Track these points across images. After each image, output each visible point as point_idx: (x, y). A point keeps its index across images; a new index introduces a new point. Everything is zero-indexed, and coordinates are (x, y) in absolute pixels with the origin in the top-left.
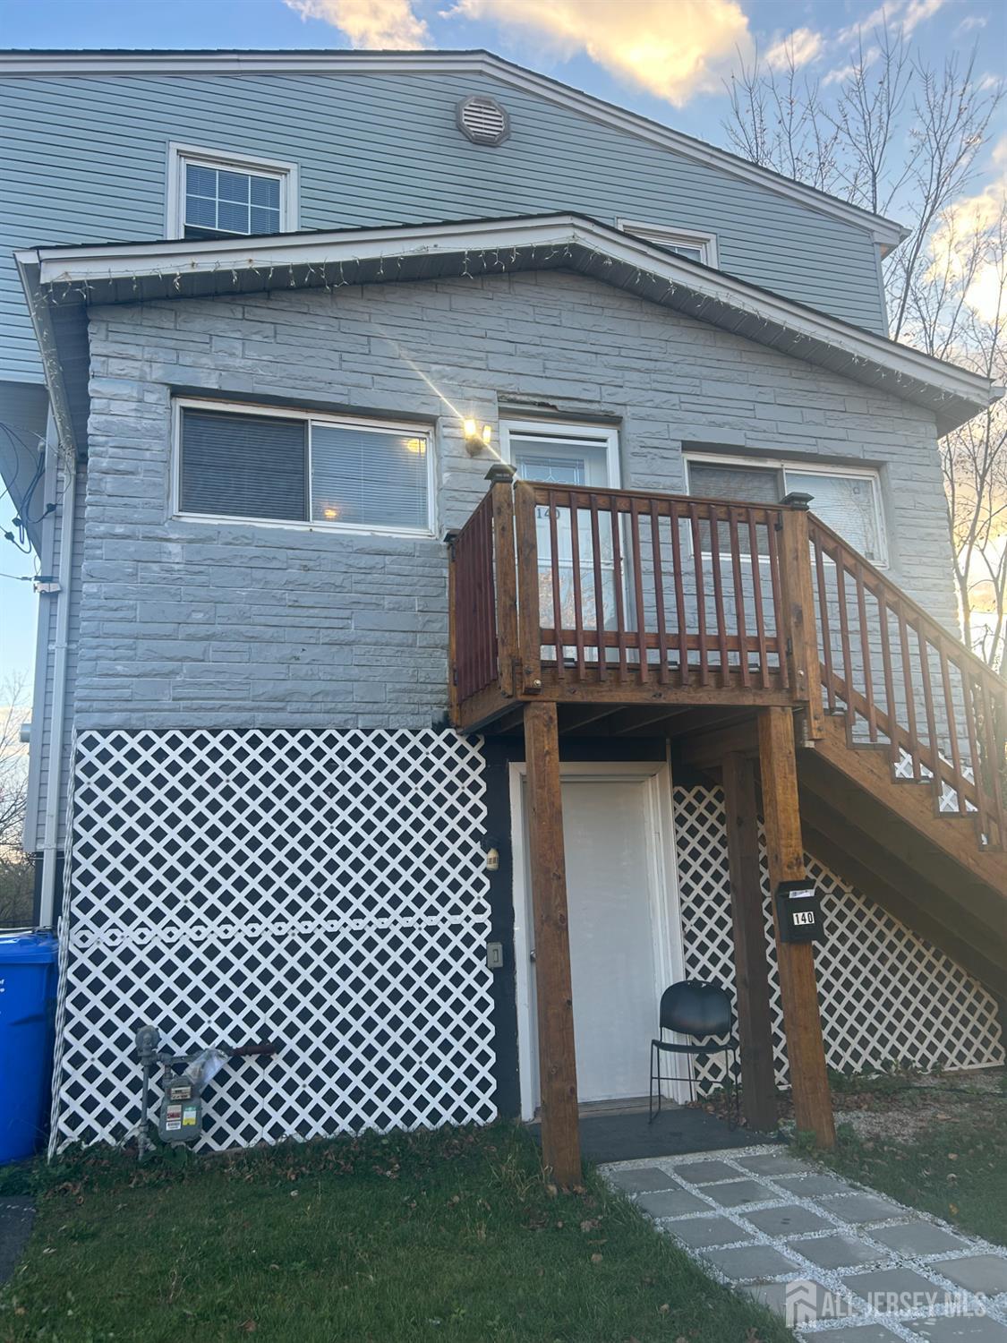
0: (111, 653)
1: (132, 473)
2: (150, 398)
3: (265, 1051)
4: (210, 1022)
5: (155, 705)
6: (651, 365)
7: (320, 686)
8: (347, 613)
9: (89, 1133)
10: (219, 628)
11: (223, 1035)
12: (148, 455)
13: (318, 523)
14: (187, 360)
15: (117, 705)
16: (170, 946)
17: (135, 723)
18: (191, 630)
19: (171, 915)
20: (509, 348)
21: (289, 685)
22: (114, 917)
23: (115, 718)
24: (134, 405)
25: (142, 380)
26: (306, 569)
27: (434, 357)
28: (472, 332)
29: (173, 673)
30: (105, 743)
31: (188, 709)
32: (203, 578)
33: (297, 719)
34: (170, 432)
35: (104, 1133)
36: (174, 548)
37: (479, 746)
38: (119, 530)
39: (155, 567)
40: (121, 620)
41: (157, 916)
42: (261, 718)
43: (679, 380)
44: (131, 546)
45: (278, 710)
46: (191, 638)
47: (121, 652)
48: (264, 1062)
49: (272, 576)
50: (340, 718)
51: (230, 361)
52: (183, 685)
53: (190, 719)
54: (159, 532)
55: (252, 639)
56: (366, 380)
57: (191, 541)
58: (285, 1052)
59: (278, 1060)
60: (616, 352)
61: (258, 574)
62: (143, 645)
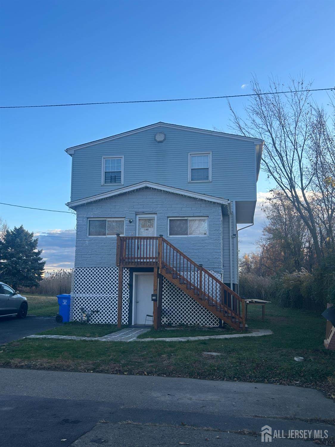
0: (79, 257)
1: (82, 231)
2: (84, 220)
3: (97, 312)
4: (91, 307)
5: (84, 264)
6: (162, 203)
7: (106, 261)
8: (110, 250)
9: (76, 320)
10: (92, 253)
11: (92, 309)
12: (84, 228)
13: (107, 236)
14: (89, 213)
15: (79, 264)
16: (86, 297)
17: (82, 267)
18: (89, 253)
19: (86, 293)
20: (137, 204)
21: (101, 261)
22: (79, 293)
23: (79, 266)
24: (82, 221)
25: (83, 217)
26: (104, 243)
27: (125, 207)
28: (131, 202)
29: (86, 260)
30: (78, 270)
31: (88, 265)
32: (91, 246)
33: (103, 266)
34: (87, 224)
35: (78, 320)
36: (87, 242)
37: (129, 270)
38: (80, 240)
39: (84, 244)
40: (80, 252)
41: (84, 293)
42: (98, 266)
43: (168, 205)
44: (82, 242)
45: (99, 265)
46: (89, 255)
47: (80, 257)
48: (97, 313)
49: (100, 245)
50: (108, 266)
51: (95, 213)
52: (87, 261)
53: (88, 266)
54: (85, 240)
55: (97, 254)
56: (114, 213)
57: (89, 241)
58: (100, 312)
59: (99, 313)
60: (156, 202)
61: (98, 245)
62: (83, 256)
